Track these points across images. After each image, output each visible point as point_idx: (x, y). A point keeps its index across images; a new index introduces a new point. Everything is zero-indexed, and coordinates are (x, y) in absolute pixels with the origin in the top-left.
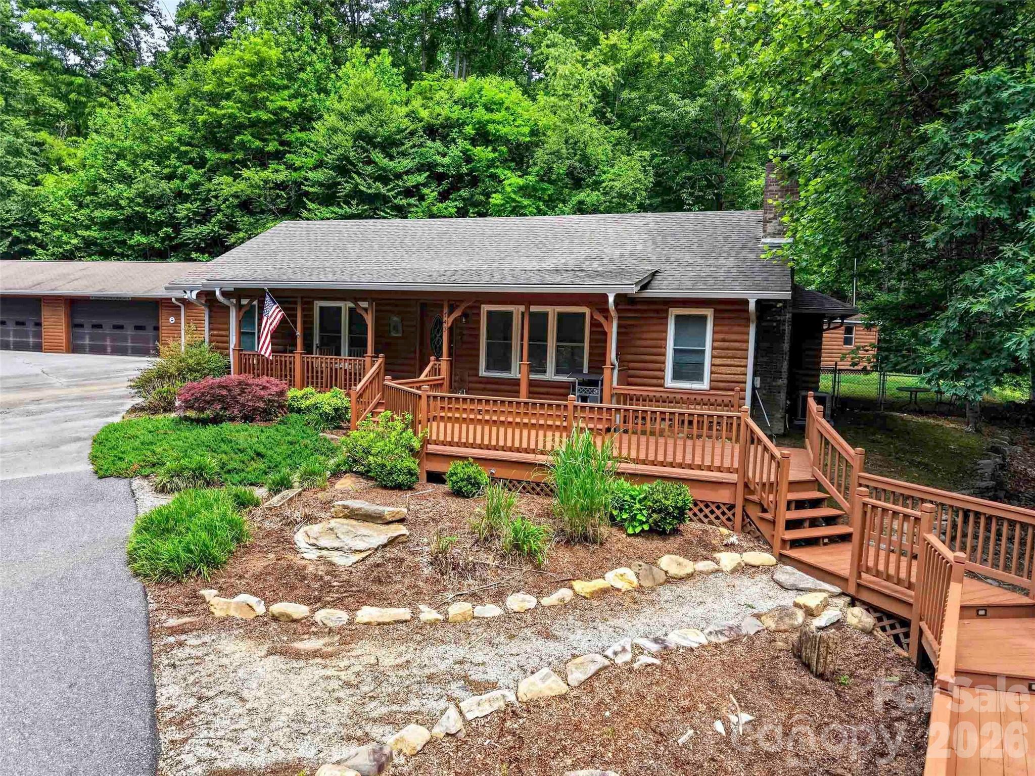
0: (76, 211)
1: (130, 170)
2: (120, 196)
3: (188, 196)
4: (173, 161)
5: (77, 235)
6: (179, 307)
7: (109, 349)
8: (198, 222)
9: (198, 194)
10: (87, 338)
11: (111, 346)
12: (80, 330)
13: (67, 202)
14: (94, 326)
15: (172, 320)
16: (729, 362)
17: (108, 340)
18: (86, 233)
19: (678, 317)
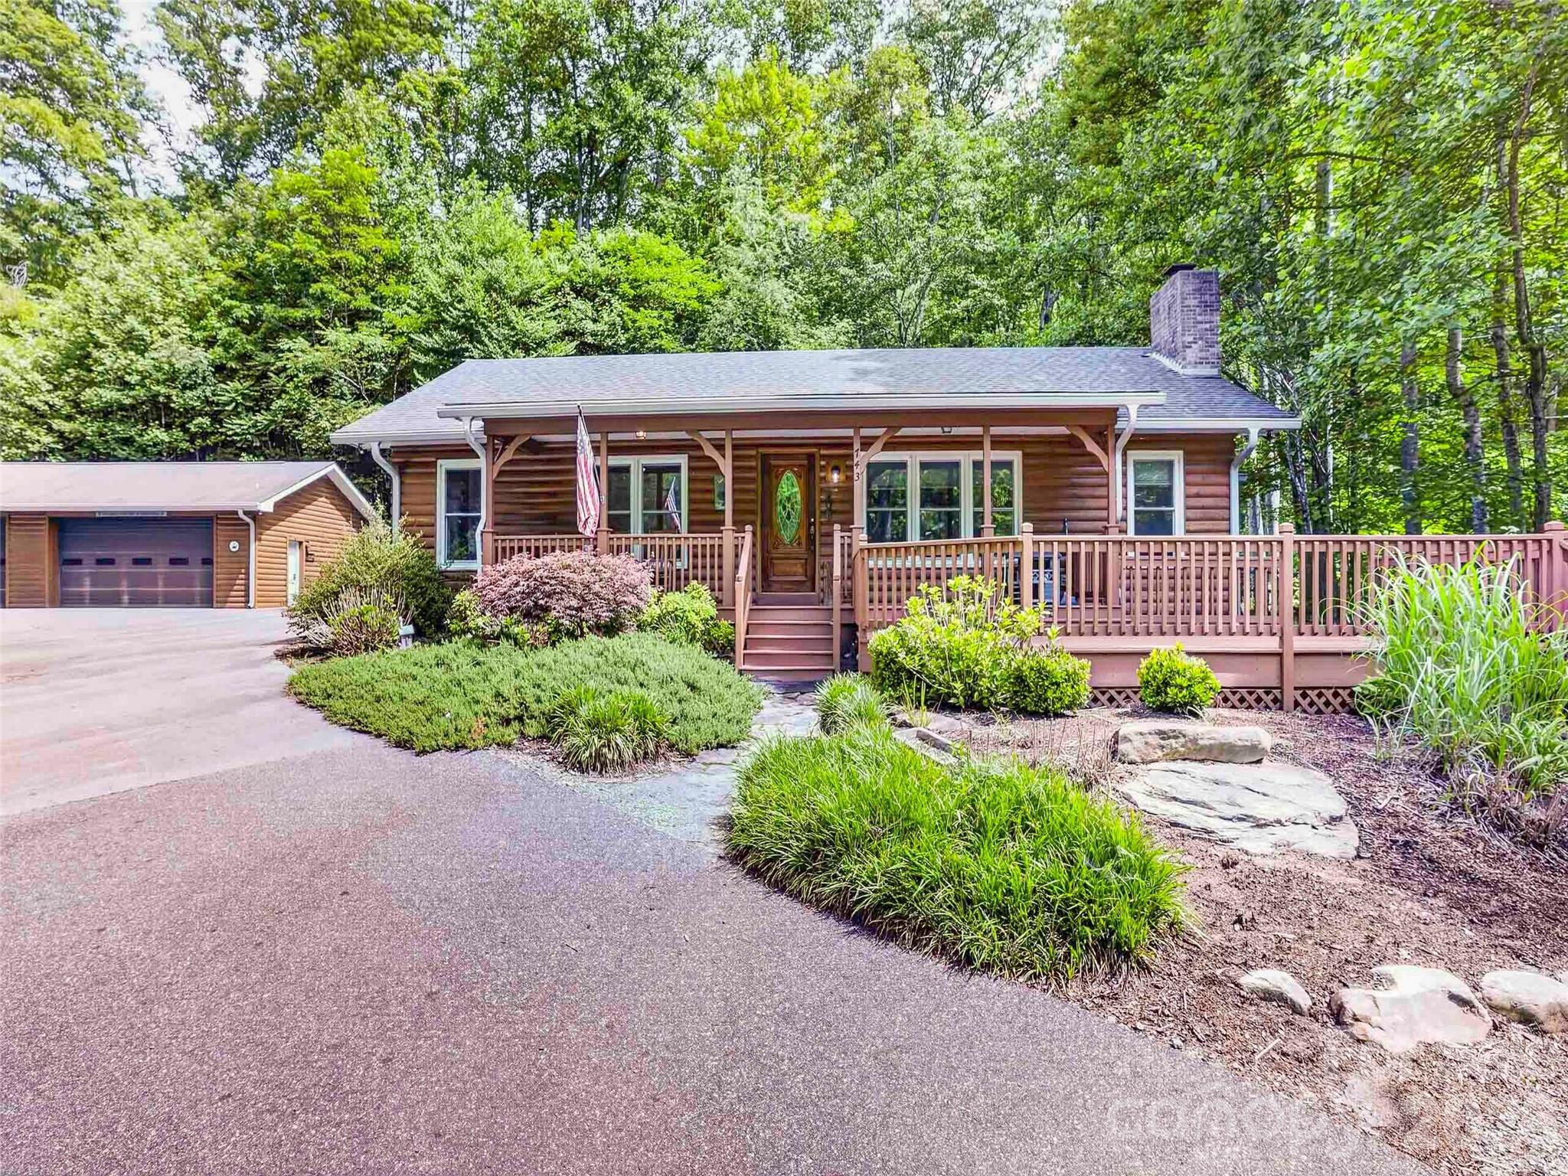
0: (49, 392)
1: (143, 330)
2: (126, 369)
3: (234, 371)
4: (212, 320)
5: (50, 430)
6: (248, 524)
7: (126, 598)
8: (248, 409)
9: (249, 368)
10: (87, 581)
11: (130, 593)
12: (75, 570)
13: (37, 377)
14: (100, 562)
15: (234, 546)
16: (1208, 525)
17: (125, 583)
18: (66, 427)
19: (1136, 463)
